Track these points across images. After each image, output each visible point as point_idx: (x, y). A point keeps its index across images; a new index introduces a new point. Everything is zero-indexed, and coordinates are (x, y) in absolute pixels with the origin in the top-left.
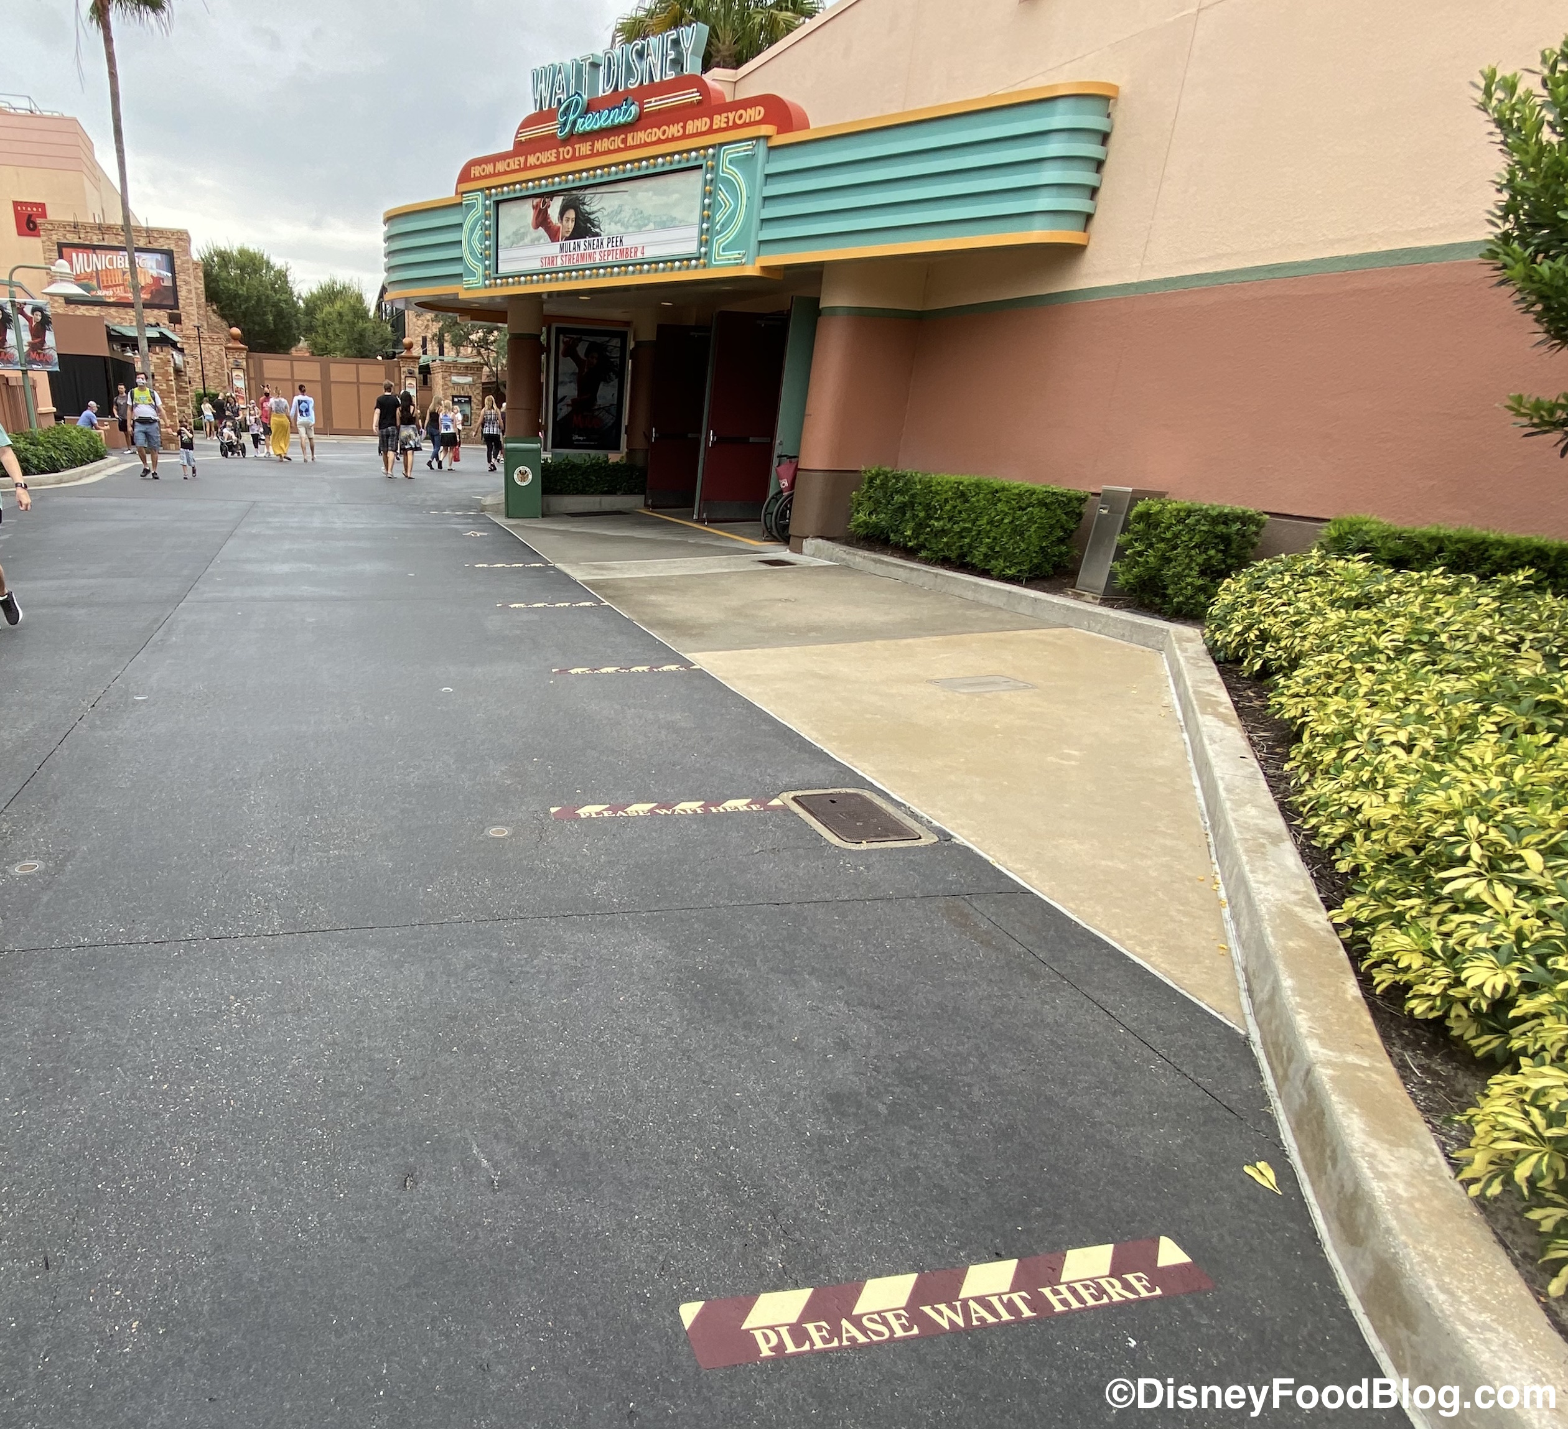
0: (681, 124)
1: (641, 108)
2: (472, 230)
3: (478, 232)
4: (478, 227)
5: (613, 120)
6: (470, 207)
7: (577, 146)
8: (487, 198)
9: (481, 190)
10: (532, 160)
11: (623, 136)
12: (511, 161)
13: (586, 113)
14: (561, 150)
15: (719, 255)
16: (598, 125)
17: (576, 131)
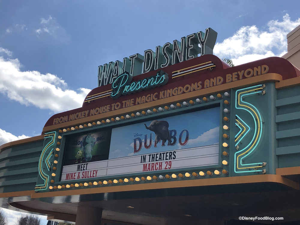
0: (200, 82)
1: (170, 76)
2: (47, 154)
3: (50, 155)
4: (51, 152)
5: (149, 84)
6: (48, 140)
7: (124, 102)
8: (60, 134)
9: (57, 130)
10: (93, 111)
11: (156, 93)
12: (79, 114)
13: (131, 83)
14: (113, 105)
15: (240, 166)
16: (139, 88)
17: (124, 92)
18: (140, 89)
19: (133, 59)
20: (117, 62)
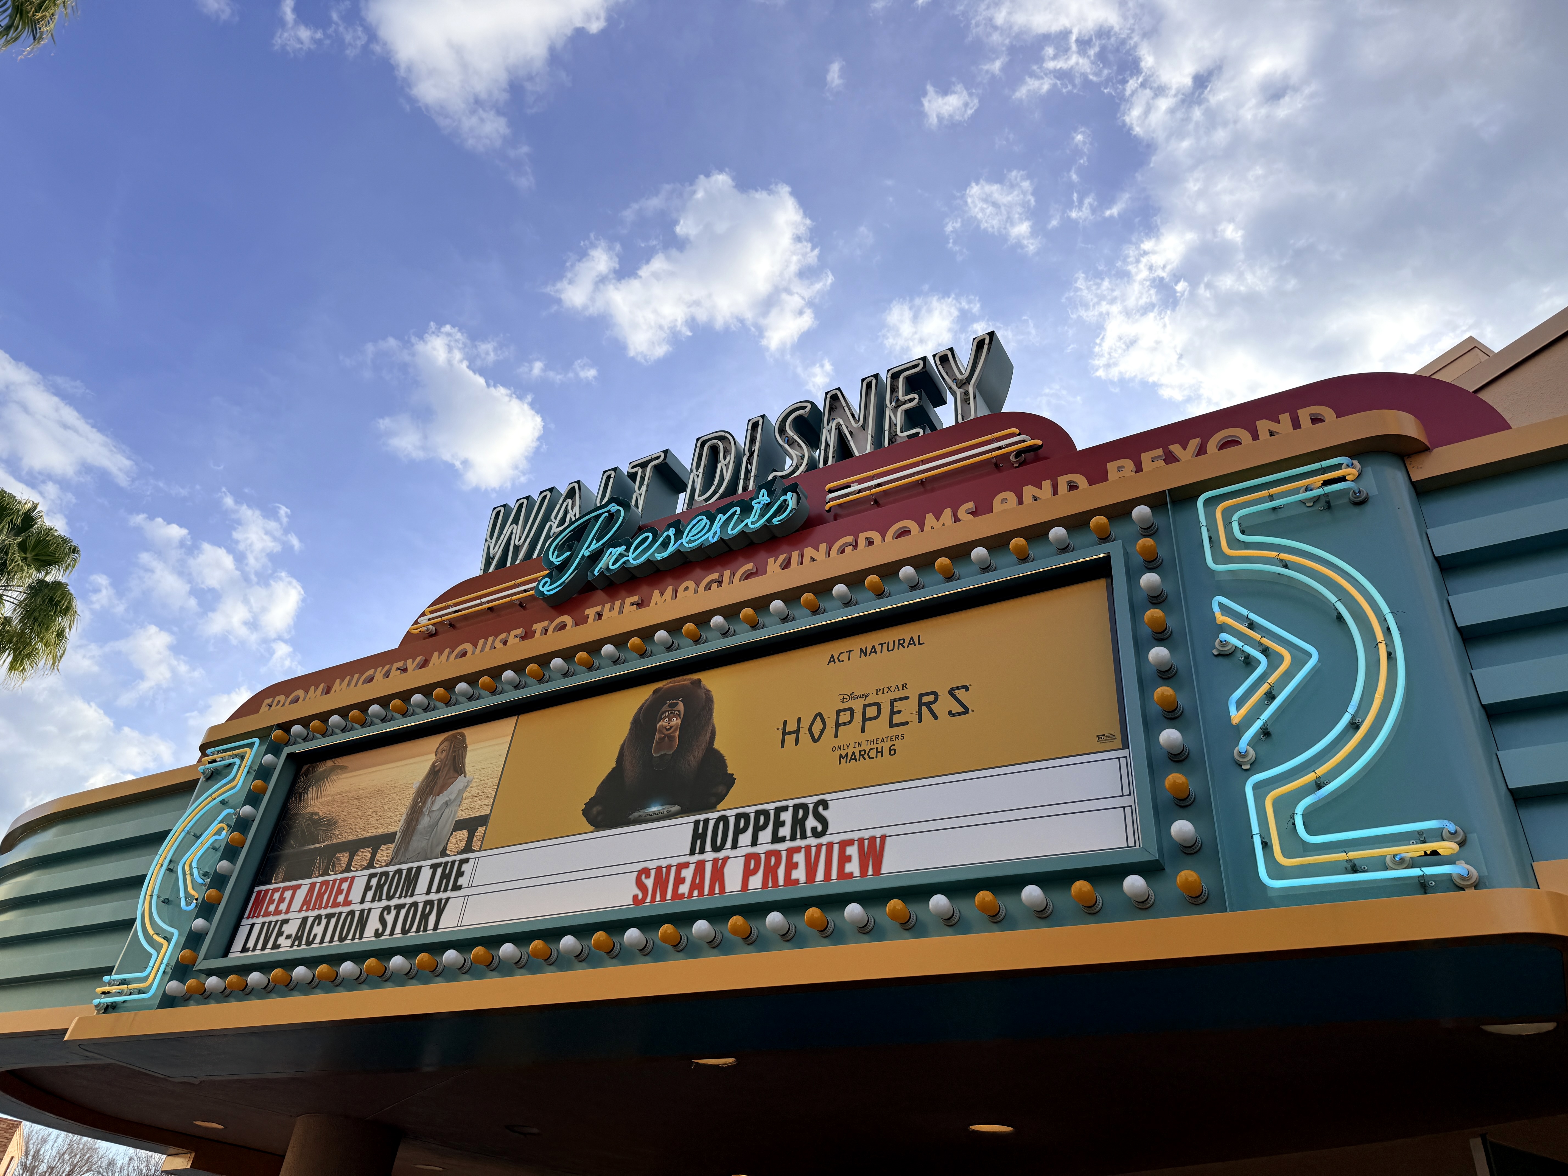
0: (969, 506)
1: (817, 499)
2: (194, 836)
3: (212, 842)
4: (214, 828)
5: (718, 533)
6: (219, 775)
7: (590, 611)
8: (274, 747)
9: (265, 733)
11: (750, 565)
12: (382, 667)
13: (635, 535)
14: (539, 626)
16: (671, 549)
17: (596, 573)
18: (678, 552)
19: (644, 472)
20: (574, 488)
